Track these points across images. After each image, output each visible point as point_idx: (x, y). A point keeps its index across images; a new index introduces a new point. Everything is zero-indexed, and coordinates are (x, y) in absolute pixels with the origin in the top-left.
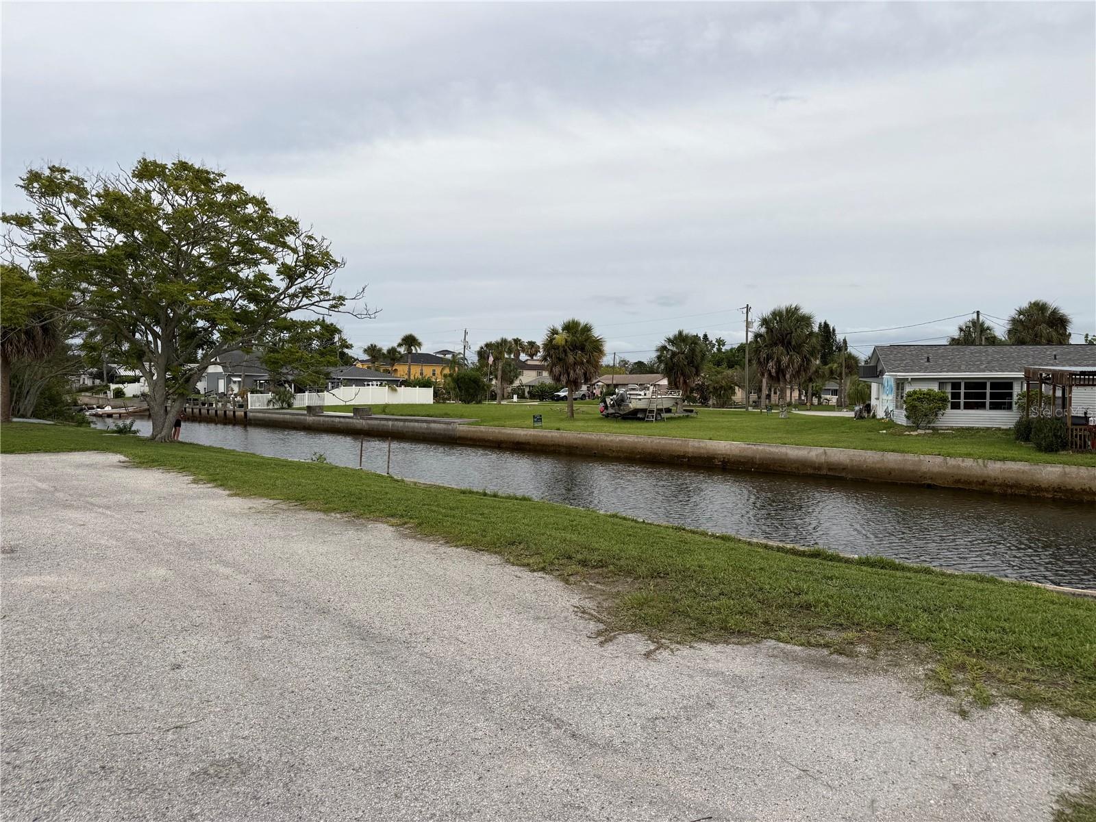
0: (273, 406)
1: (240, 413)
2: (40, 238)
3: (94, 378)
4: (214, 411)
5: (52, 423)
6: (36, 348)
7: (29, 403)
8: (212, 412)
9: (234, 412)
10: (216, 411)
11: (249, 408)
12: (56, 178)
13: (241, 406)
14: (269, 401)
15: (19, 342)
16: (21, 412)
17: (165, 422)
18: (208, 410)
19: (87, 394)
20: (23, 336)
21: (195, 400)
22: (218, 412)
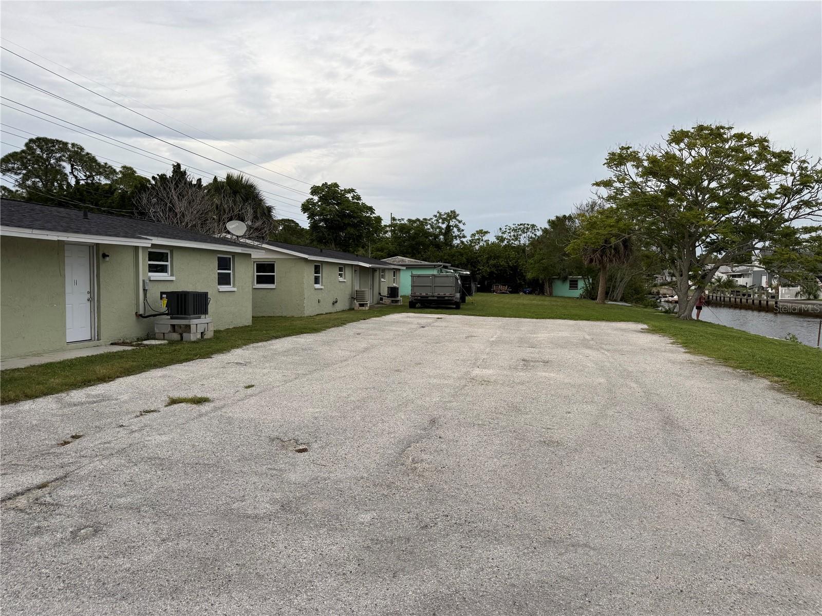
0: (801, 297)
1: (772, 303)
2: (614, 192)
3: (672, 276)
4: (751, 301)
5: (630, 305)
6: (620, 258)
7: (619, 292)
8: (750, 301)
9: (767, 302)
10: (753, 301)
11: (780, 298)
12: (623, 153)
13: (773, 297)
14: (797, 294)
15: (610, 255)
16: (614, 298)
17: (687, 306)
18: (747, 300)
19: (666, 287)
20: (613, 251)
21: (737, 292)
22: (755, 301)
